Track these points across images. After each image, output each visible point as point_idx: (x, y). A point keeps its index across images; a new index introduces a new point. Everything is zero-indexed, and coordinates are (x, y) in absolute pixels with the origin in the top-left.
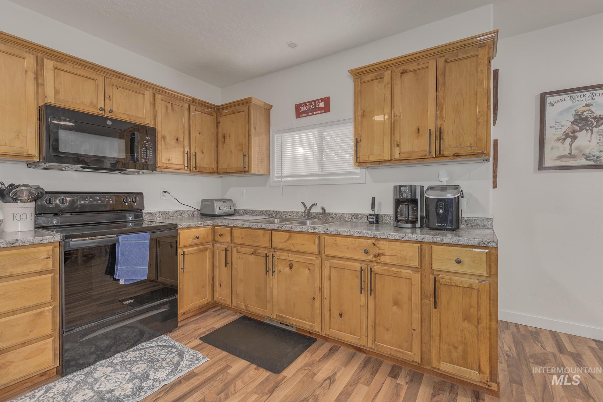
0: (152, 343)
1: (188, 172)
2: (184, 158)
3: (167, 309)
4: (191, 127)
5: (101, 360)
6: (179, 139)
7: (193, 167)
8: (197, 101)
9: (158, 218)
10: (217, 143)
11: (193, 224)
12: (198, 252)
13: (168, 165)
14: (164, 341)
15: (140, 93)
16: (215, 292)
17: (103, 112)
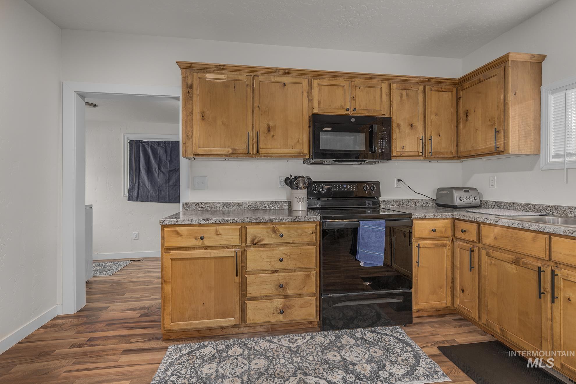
0: (387, 330)
1: (422, 158)
2: (418, 144)
3: (402, 301)
4: (426, 110)
5: (347, 329)
6: (413, 125)
7: (428, 153)
8: (434, 80)
9: (393, 206)
10: (457, 123)
11: (429, 215)
12: (434, 247)
13: (402, 153)
14: (399, 333)
15: (378, 88)
16: (455, 297)
17: (348, 112)
